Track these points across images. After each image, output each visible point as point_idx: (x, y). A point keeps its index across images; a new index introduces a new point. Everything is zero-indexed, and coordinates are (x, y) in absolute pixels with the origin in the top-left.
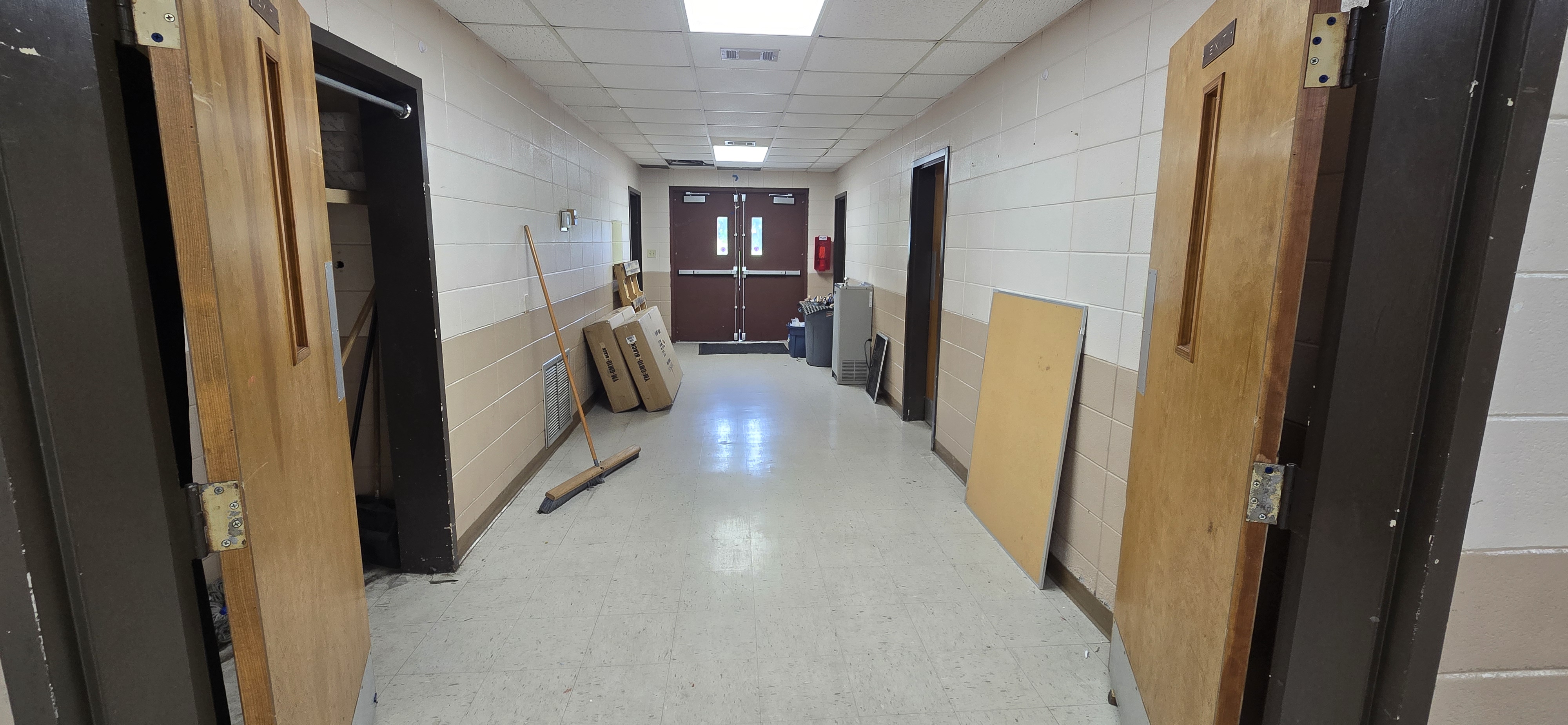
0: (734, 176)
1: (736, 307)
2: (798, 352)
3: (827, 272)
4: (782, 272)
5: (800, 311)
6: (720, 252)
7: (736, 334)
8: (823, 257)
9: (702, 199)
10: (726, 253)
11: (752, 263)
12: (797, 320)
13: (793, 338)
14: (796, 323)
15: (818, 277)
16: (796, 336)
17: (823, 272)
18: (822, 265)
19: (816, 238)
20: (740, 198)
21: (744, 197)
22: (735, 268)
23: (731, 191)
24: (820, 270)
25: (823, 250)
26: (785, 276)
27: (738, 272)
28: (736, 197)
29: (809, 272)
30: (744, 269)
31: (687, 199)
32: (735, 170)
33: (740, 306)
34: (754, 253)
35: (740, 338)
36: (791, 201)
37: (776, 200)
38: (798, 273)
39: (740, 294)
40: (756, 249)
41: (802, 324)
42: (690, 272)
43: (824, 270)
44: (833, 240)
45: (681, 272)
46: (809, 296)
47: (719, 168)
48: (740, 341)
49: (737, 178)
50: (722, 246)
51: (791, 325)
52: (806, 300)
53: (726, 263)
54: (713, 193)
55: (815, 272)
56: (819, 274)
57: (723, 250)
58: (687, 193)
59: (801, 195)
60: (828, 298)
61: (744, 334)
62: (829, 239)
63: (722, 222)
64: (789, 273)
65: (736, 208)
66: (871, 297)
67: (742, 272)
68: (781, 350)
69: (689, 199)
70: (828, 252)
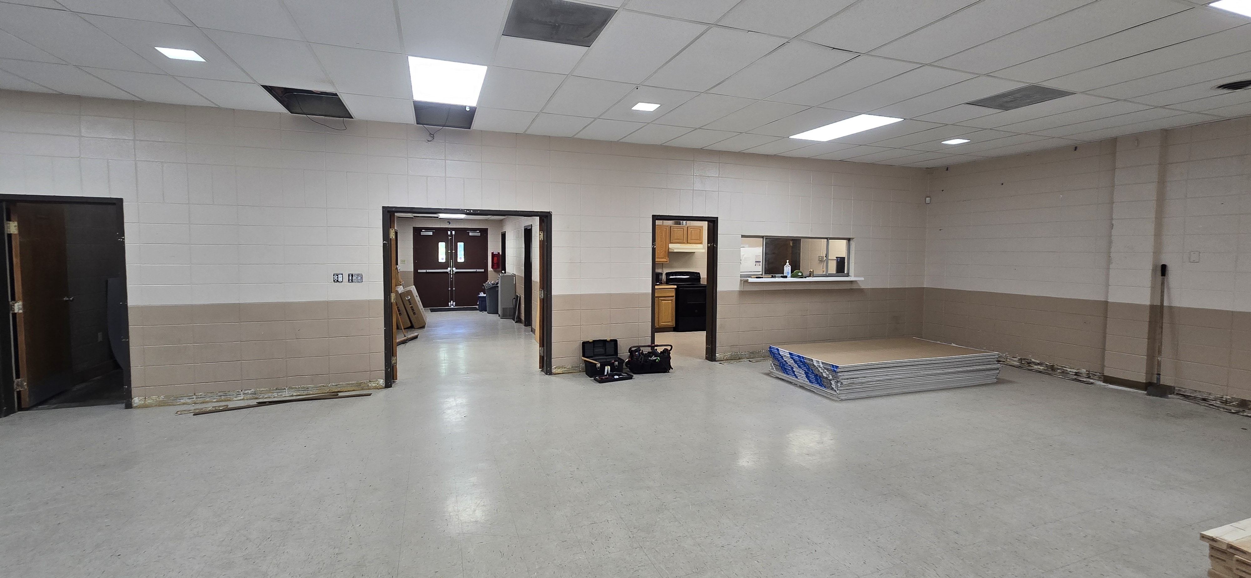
0: (448, 222)
1: (450, 289)
2: (483, 309)
3: (498, 270)
4: (475, 270)
5: (483, 288)
6: (440, 260)
7: (450, 303)
8: (496, 262)
9: (431, 233)
10: (444, 261)
11: (458, 265)
12: (482, 293)
13: (480, 302)
14: (482, 295)
15: (493, 272)
16: (482, 301)
17: (497, 270)
18: (495, 266)
19: (492, 253)
20: (451, 233)
21: (453, 232)
22: (449, 269)
23: (448, 229)
24: (494, 269)
25: (496, 259)
26: (476, 272)
27: (450, 270)
28: (449, 233)
29: (489, 270)
30: (454, 269)
31: (422, 234)
32: (449, 221)
33: (452, 288)
34: (459, 260)
35: (452, 304)
36: (479, 234)
37: (471, 234)
38: (483, 270)
39: (452, 282)
40: (461, 258)
41: (485, 295)
42: (425, 271)
43: (496, 269)
44: (501, 254)
45: (419, 271)
46: (488, 281)
47: (440, 219)
48: (452, 307)
49: (450, 224)
50: (442, 257)
51: (479, 295)
52: (487, 283)
53: (445, 265)
54: (437, 231)
55: (492, 270)
56: (494, 271)
57: (443, 259)
58: (423, 230)
59: (484, 232)
60: (497, 282)
61: (454, 303)
62: (499, 253)
63: (442, 246)
64: (478, 270)
65: (449, 238)
66: (514, 279)
67: (453, 271)
68: (475, 309)
69: (424, 233)
70: (498, 260)
